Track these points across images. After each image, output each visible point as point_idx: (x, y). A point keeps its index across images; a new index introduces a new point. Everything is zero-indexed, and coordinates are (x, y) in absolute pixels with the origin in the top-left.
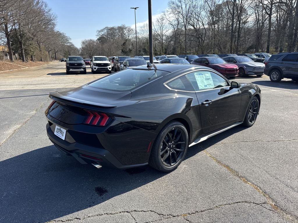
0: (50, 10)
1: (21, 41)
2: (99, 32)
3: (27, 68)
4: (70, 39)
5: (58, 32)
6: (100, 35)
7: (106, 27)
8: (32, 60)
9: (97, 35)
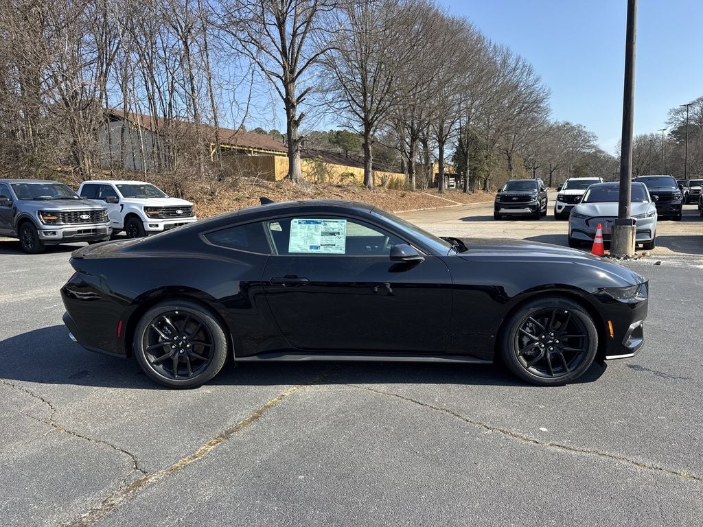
0: (537, 80)
1: (467, 153)
2: (677, 112)
3: (461, 204)
4: (594, 137)
5: (568, 124)
6: (678, 120)
7: (699, 97)
8: (484, 189)
9: (668, 121)
